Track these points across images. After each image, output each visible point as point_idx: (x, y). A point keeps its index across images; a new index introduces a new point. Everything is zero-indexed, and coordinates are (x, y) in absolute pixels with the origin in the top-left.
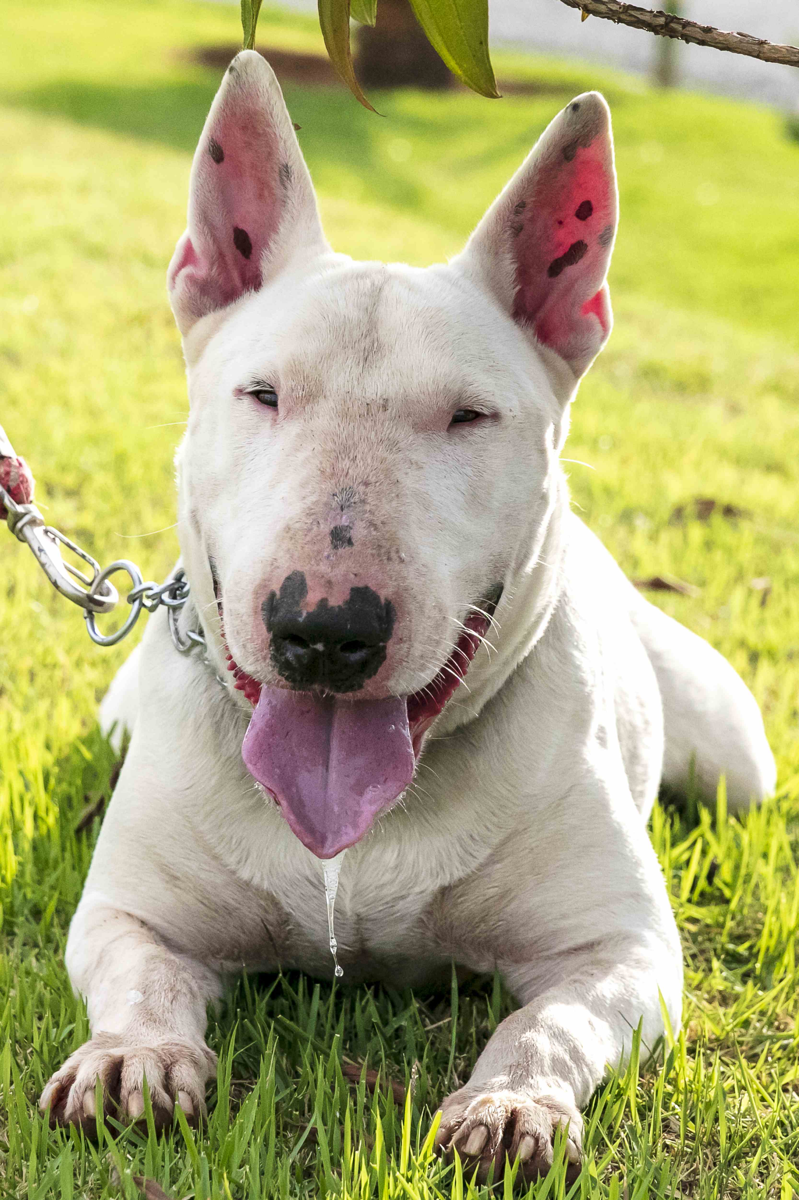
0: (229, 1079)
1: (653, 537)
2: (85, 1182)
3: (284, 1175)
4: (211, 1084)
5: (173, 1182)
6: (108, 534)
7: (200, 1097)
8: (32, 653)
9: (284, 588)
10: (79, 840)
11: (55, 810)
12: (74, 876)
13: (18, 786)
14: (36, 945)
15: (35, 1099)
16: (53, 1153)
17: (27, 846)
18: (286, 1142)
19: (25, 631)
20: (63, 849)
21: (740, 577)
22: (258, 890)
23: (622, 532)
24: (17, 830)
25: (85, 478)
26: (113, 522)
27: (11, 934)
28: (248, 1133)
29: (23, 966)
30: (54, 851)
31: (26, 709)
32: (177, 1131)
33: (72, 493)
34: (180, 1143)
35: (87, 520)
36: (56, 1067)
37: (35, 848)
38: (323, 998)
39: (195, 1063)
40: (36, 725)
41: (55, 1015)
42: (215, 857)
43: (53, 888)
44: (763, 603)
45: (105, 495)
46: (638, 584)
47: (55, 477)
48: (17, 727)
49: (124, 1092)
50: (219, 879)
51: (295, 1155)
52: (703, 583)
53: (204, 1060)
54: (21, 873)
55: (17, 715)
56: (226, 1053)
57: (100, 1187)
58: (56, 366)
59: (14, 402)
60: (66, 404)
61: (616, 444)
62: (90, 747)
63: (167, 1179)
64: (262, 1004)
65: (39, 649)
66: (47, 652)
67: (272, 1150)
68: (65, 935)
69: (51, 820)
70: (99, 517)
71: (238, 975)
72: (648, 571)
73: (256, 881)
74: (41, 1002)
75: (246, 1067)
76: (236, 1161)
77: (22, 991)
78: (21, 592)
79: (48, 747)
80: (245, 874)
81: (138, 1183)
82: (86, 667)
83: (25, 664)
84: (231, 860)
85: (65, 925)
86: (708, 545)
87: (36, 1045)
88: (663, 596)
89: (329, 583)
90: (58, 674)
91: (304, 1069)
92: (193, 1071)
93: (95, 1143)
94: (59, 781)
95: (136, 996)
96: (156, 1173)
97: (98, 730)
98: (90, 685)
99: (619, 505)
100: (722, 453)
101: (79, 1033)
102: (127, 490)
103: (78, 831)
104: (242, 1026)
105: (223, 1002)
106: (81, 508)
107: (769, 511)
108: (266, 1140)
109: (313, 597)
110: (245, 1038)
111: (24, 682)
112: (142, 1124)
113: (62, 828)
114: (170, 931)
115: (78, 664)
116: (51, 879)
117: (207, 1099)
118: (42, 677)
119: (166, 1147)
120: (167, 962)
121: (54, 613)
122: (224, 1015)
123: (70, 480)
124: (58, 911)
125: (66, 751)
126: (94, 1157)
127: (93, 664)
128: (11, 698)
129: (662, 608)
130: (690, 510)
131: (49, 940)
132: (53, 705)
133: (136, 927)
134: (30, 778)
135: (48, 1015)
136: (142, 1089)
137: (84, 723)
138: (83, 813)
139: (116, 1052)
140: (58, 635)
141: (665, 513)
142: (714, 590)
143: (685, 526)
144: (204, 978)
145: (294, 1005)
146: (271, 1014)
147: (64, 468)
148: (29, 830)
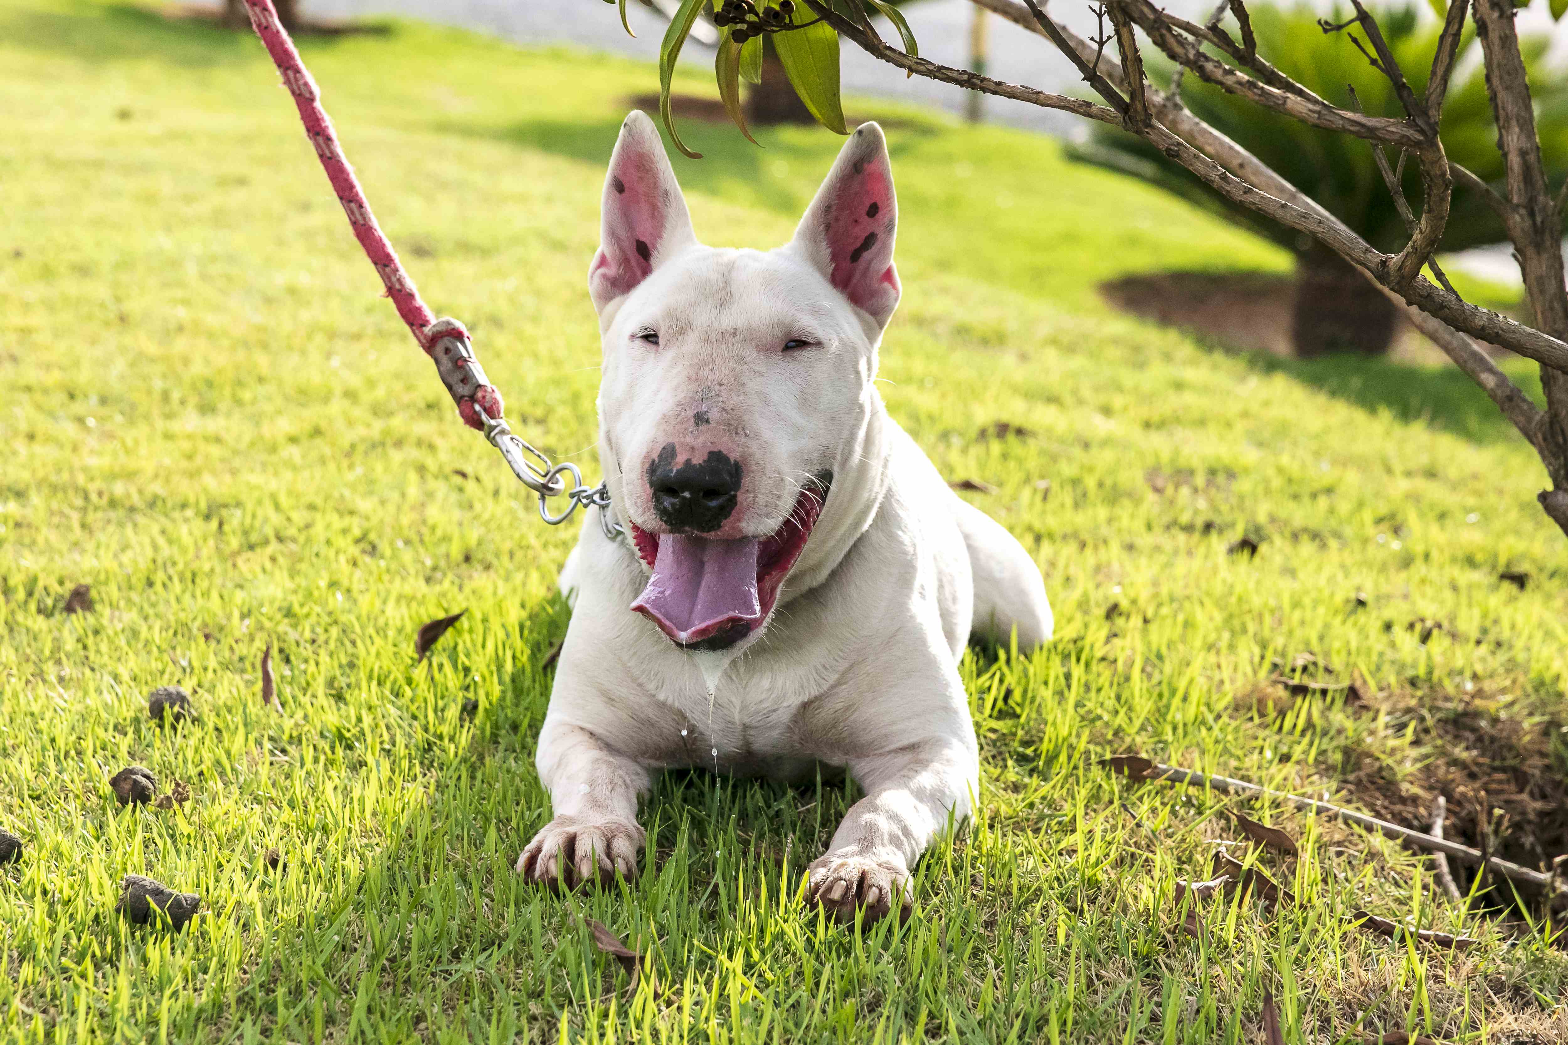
0: (655, 848)
1: (964, 451)
2: (550, 923)
3: (695, 917)
4: (641, 852)
5: (614, 922)
6: (567, 451)
7: (633, 861)
8: (511, 537)
9: (660, 456)
10: (545, 675)
11: (528, 652)
12: (540, 700)
13: (501, 635)
14: (514, 751)
15: (513, 863)
16: (527, 902)
17: (507, 679)
18: (697, 893)
19: (506, 521)
20: (534, 681)
21: (1027, 480)
22: (671, 709)
23: (941, 447)
24: (500, 667)
25: (549, 411)
26: (570, 442)
27: (496, 742)
28: (668, 887)
29: (505, 766)
30: (527, 682)
31: (507, 578)
32: (617, 886)
33: (541, 421)
34: (619, 895)
35: (551, 441)
36: (528, 841)
37: (513, 680)
38: (723, 788)
39: (629, 836)
40: (514, 590)
41: (528, 802)
42: (640, 685)
43: (527, 709)
44: (1045, 498)
45: (565, 423)
46: (953, 485)
47: (528, 409)
48: (501, 591)
49: (577, 859)
50: (644, 701)
51: (703, 903)
52: (1000, 484)
53: (635, 834)
54: (502, 699)
55: (500, 583)
56: (652, 829)
57: (561, 927)
58: (529, 329)
59: (498, 355)
60: (536, 356)
61: (937, 382)
62: (552, 606)
63: (609, 921)
64: (679, 793)
65: (517, 535)
66: (522, 537)
67: (686, 900)
68: (536, 743)
69: (524, 659)
70: (561, 438)
71: (659, 771)
72: (961, 475)
73: (670, 702)
74: (518, 792)
75: (667, 839)
76: (660, 907)
77: (504, 784)
78: (503, 493)
79: (523, 606)
80: (661, 697)
81: (588, 924)
82: (551, 549)
83: (507, 546)
84: (651, 687)
85: (536, 736)
86: (1005, 456)
87: (514, 824)
88: (970, 494)
89: (693, 448)
90: (530, 553)
91: (709, 840)
92: (627, 843)
93: (558, 896)
94: (531, 631)
95: (584, 788)
96: (601, 917)
97: (559, 594)
98: (554, 561)
99: (940, 427)
100: (1015, 389)
101: (545, 815)
102: (581, 419)
103: (545, 668)
104: (664, 809)
105: (650, 791)
106: (547, 432)
107: (1049, 431)
108: (681, 892)
109: (681, 459)
110: (666, 817)
111: (505, 559)
112: (592, 881)
113: (533, 665)
114: (611, 741)
115: (545, 546)
116: (524, 703)
117: (638, 862)
118: (519, 555)
119: (608, 899)
120: (609, 763)
121: (527, 509)
122: (651, 801)
123: (539, 412)
124: (530, 726)
125: (536, 609)
126: (556, 904)
127: (556, 546)
128: (497, 572)
129: (971, 503)
130: (991, 431)
131: (524, 747)
132: (526, 575)
133: (586, 737)
134: (510, 629)
135: (522, 802)
136: (592, 857)
137: (549, 589)
138: (548, 655)
139: (571, 829)
140: (531, 525)
141: (973, 433)
142: (1009, 490)
143: (987, 443)
144: (637, 774)
145: (702, 794)
146: (685, 800)
147: (534, 403)
148: (509, 667)
